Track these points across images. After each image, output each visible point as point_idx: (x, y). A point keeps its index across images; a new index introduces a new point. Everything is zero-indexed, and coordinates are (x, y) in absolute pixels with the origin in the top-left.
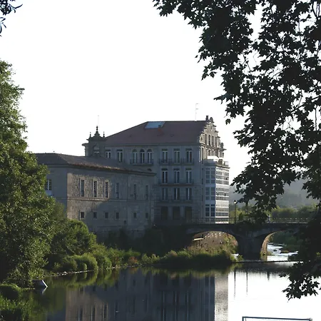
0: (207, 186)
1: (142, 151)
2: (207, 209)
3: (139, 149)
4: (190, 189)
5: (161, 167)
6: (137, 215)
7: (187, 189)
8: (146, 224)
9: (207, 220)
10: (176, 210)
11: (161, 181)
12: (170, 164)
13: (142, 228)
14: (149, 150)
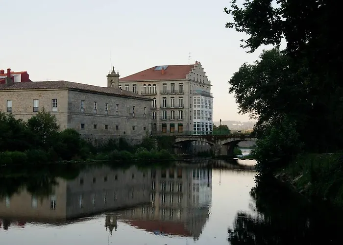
0: (195, 109)
1: (150, 85)
2: (195, 126)
3: (147, 84)
4: (182, 111)
5: (163, 96)
6: (136, 128)
7: (180, 111)
8: (145, 135)
9: (195, 133)
10: (172, 125)
11: (162, 106)
12: (168, 94)
13: (140, 138)
14: (155, 85)
